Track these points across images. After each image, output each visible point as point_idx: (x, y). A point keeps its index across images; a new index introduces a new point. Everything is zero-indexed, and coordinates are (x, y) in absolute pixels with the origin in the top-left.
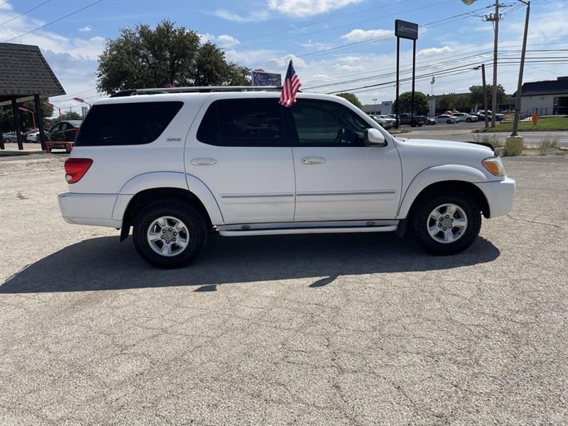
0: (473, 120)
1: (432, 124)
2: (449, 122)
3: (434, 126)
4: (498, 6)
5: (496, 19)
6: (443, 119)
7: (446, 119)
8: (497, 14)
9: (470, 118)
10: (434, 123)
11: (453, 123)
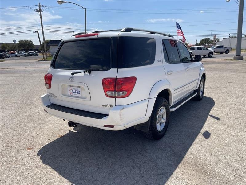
0: (27, 55)
1: (8, 57)
2: (16, 56)
3: (9, 58)
4: (40, 6)
5: (40, 11)
6: (12, 55)
7: (14, 55)
8: (40, 9)
9: (26, 55)
10: (9, 57)
11: (18, 57)
